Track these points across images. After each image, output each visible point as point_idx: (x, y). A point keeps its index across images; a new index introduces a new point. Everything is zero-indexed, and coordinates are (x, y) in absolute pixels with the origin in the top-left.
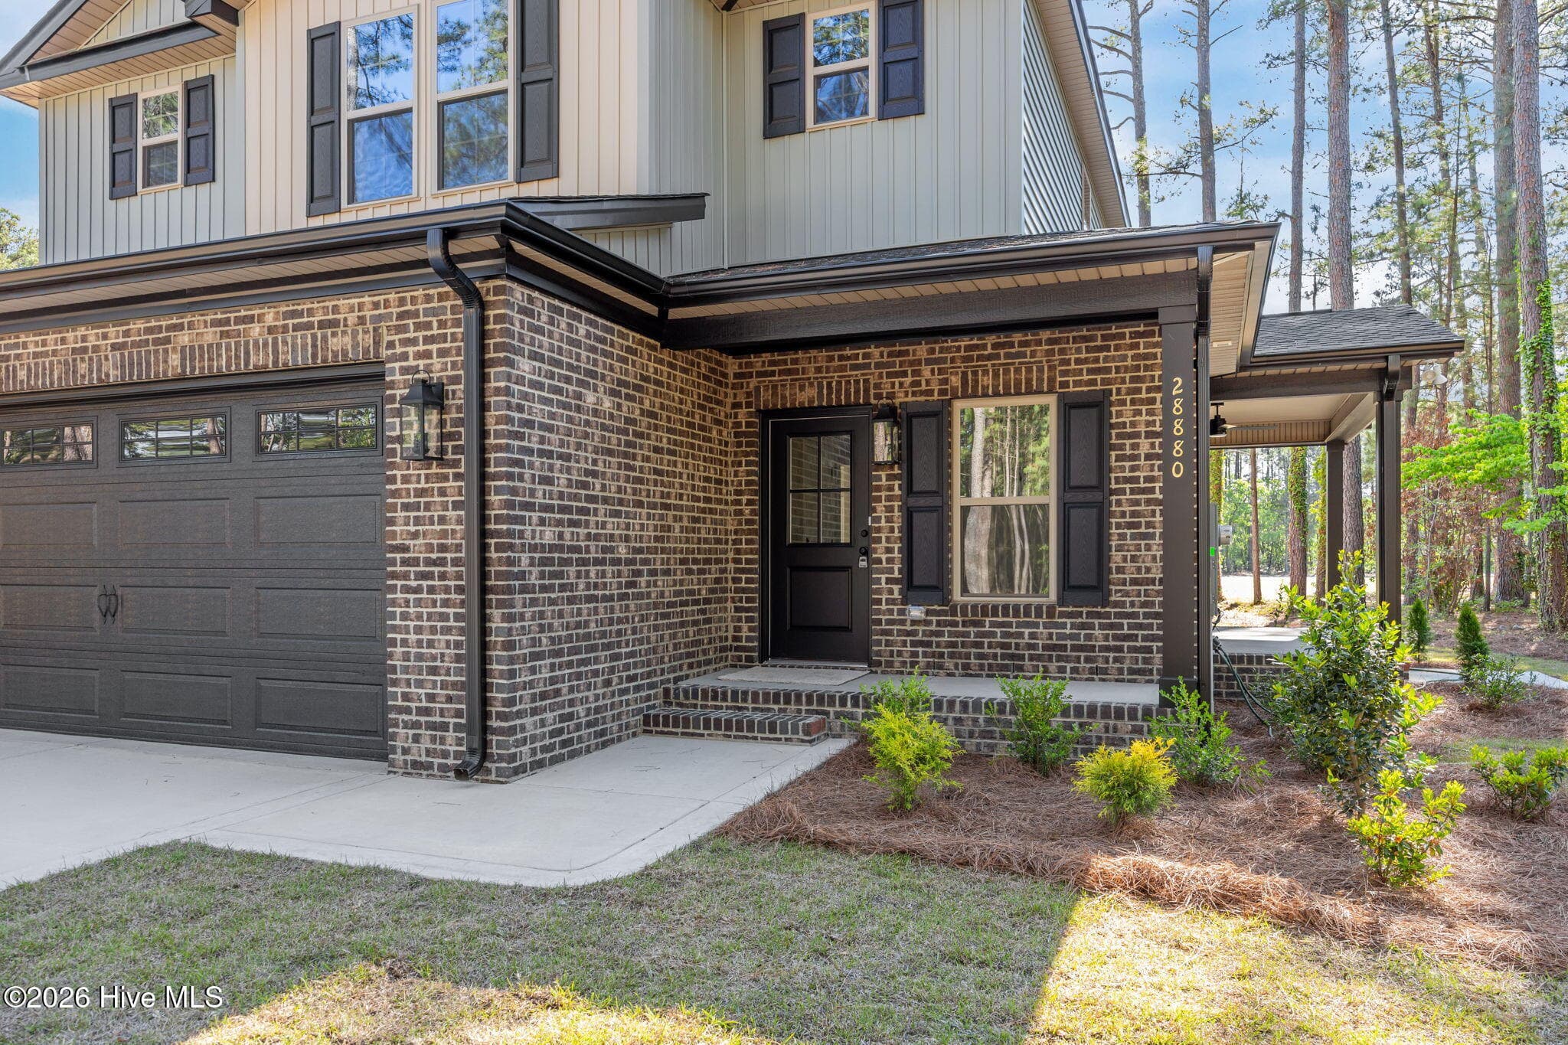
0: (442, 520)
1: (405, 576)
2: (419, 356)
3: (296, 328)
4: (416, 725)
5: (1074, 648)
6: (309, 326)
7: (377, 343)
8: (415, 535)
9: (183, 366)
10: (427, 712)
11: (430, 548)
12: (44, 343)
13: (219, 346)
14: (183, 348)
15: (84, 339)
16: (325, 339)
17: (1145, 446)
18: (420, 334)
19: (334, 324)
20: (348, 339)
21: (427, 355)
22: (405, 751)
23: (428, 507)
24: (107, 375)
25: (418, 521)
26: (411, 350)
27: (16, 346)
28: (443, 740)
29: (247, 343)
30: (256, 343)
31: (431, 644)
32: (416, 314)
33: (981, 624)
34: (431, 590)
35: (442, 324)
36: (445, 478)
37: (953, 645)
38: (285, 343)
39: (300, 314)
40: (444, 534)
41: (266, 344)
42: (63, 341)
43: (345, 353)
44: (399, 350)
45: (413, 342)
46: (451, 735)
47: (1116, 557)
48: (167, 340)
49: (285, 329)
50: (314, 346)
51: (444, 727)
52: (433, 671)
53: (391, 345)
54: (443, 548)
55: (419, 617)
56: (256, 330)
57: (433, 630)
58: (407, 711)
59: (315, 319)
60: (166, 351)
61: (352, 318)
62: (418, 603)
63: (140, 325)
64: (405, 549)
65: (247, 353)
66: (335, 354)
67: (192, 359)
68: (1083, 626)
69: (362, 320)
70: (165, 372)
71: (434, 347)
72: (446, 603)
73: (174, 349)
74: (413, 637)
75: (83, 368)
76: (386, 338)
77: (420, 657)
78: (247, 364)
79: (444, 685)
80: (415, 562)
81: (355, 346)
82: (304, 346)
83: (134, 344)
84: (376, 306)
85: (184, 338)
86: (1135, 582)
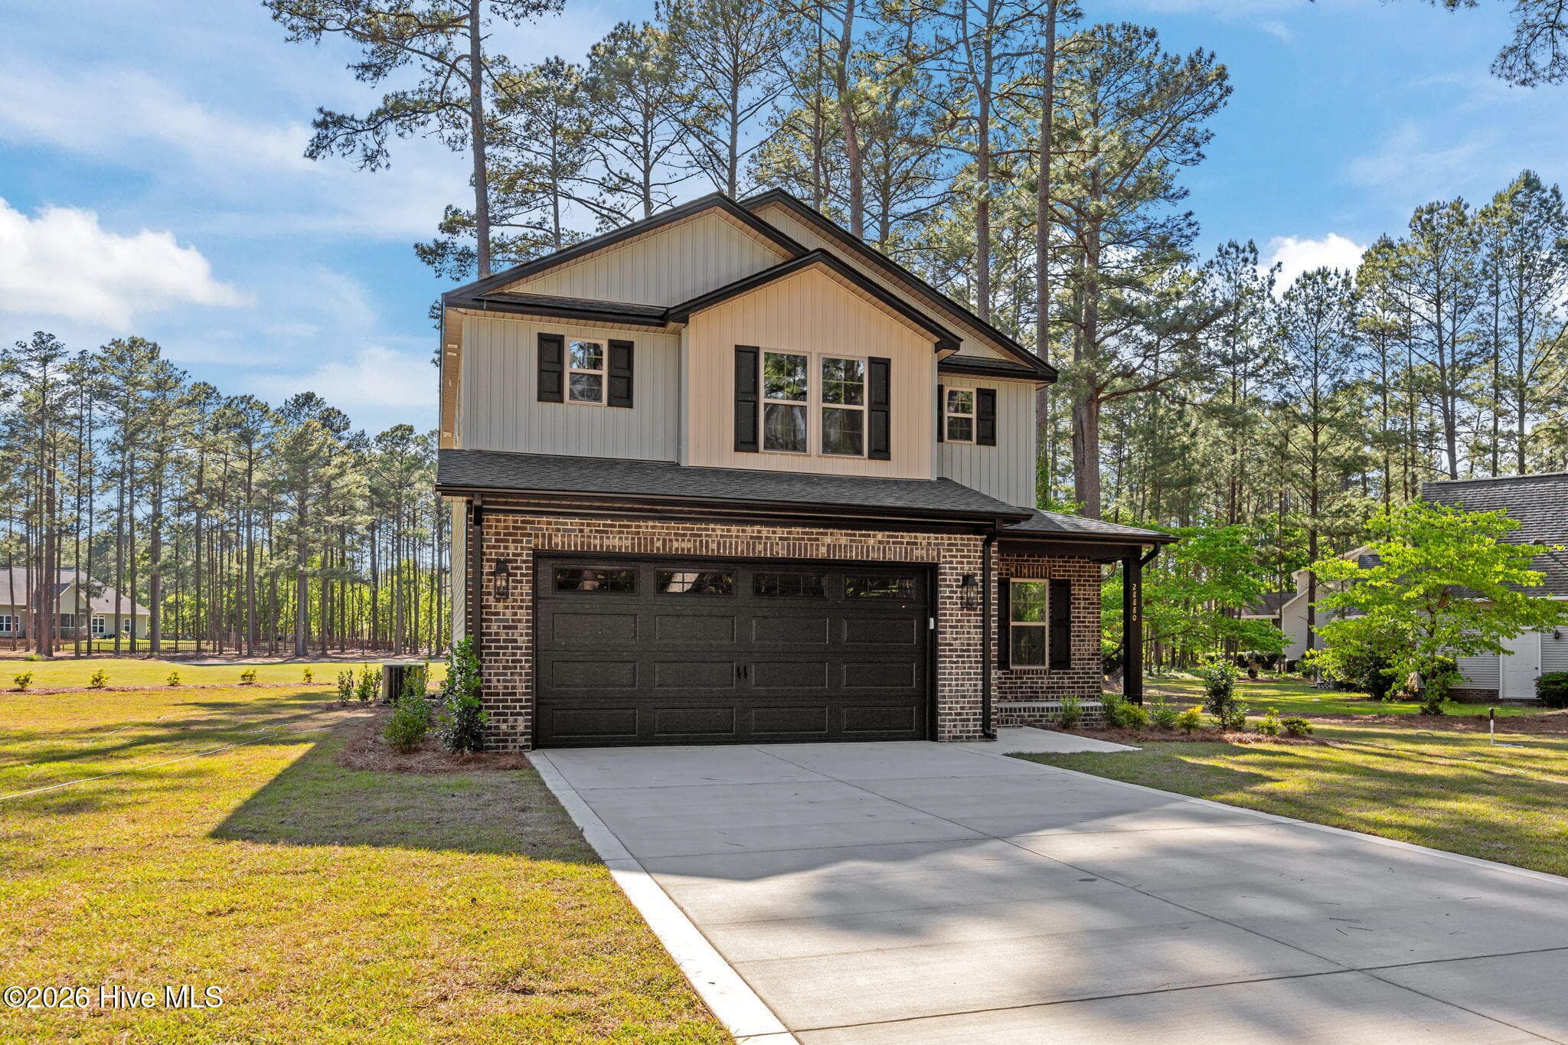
0: (968, 633)
1: (951, 656)
2: (957, 563)
3: (894, 543)
4: (955, 720)
5: (1058, 688)
6: (902, 543)
7: (939, 554)
8: (956, 639)
9: (829, 555)
10: (960, 714)
11: (962, 644)
12: (729, 531)
13: (851, 547)
14: (829, 545)
15: (759, 532)
16: (912, 550)
17: (1082, 605)
18: (959, 554)
19: (915, 544)
20: (924, 552)
21: (962, 563)
22: (949, 732)
23: (962, 627)
24: (778, 553)
25: (957, 633)
26: (954, 560)
27: (707, 530)
28: (967, 726)
29: (868, 547)
30: (873, 547)
31: (962, 685)
32: (956, 545)
33: (1021, 678)
34: (963, 662)
35: (969, 551)
36: (970, 615)
37: (1011, 688)
38: (890, 549)
39: (897, 537)
40: (969, 639)
41: (879, 549)
42: (744, 531)
43: (922, 558)
44: (948, 559)
45: (956, 557)
46: (971, 723)
47: (1073, 648)
48: (817, 540)
49: (888, 543)
50: (906, 553)
51: (968, 720)
52: (964, 697)
53: (945, 557)
54: (969, 645)
55: (957, 674)
56: (871, 541)
57: (964, 679)
58: (951, 714)
59: (905, 540)
60: (817, 545)
61: (924, 543)
62: (957, 668)
63: (800, 530)
64: (951, 645)
65: (868, 551)
66: (917, 558)
67: (834, 551)
68: (1061, 678)
69: (929, 544)
70: (817, 555)
71: (965, 560)
72: (970, 668)
73: (823, 545)
74: (954, 683)
75: (760, 547)
76: (942, 554)
77: (957, 691)
78: (868, 556)
79: (969, 702)
80: (956, 650)
81: (928, 555)
82: (901, 552)
83: (794, 539)
84: (937, 539)
85: (828, 540)
86: (1079, 659)
